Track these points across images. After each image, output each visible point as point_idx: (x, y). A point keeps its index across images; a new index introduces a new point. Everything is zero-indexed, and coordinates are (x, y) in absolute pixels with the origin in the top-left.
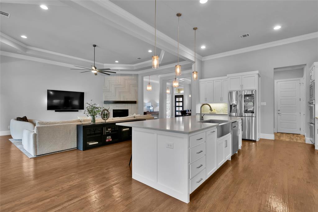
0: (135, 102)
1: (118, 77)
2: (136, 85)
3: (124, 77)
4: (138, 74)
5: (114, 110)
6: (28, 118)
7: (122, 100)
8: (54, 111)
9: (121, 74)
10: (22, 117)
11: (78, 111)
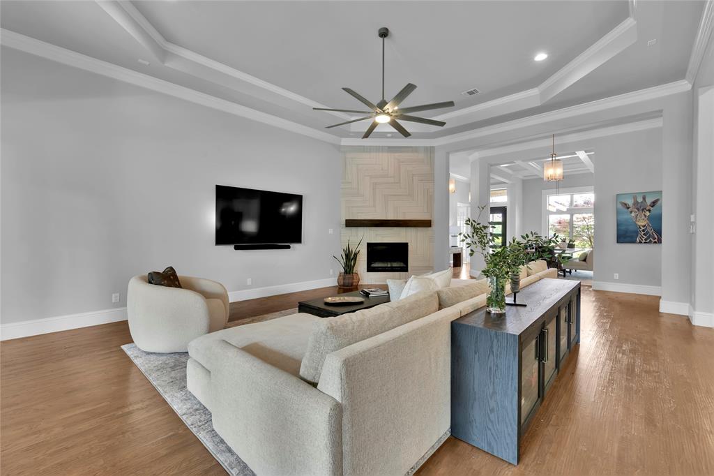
0: (427, 224)
1: (381, 154)
2: (430, 177)
3: (396, 154)
4: (433, 147)
5: (369, 245)
6: (178, 274)
7: (391, 217)
8: (232, 247)
9: (389, 147)
10: (161, 271)
11: (288, 247)
